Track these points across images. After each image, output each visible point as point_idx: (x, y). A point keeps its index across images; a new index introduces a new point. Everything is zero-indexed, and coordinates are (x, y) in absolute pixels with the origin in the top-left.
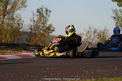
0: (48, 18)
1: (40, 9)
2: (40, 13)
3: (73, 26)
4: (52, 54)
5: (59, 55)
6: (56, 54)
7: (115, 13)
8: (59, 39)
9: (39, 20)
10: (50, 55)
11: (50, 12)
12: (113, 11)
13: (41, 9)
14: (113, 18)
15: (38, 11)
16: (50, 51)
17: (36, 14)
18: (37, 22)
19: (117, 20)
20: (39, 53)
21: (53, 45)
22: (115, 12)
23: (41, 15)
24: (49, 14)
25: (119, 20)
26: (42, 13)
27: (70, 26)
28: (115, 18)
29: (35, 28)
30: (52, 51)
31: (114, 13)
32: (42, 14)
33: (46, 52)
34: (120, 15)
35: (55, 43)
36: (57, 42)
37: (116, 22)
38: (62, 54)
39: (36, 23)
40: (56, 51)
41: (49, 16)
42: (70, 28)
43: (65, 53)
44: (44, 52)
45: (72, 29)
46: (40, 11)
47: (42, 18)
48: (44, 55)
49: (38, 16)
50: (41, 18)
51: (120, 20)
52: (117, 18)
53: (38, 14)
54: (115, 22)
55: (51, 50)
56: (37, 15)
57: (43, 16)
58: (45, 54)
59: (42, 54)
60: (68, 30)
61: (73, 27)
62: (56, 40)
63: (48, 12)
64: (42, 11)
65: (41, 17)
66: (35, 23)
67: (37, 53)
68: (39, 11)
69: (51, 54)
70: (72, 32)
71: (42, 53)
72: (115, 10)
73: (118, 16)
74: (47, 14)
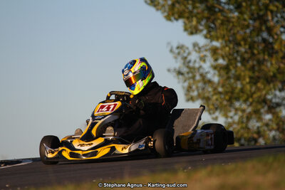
3: (143, 60)
4: (104, 151)
5: (126, 151)
6: (113, 149)
7: (179, 58)
8: (115, 105)
10: (95, 154)
12: (171, 51)
14: (175, 74)
16: (96, 143)
19: (189, 78)
20: (60, 153)
21: (100, 122)
22: (179, 53)
25: (194, 78)
27: (135, 62)
28: (180, 73)
30: (101, 140)
31: (176, 58)
33: (82, 145)
34: (195, 61)
35: (105, 116)
36: (109, 112)
37: (186, 84)
38: (134, 147)
40: (112, 142)
42: (137, 67)
43: (142, 143)
44: (76, 147)
45: (143, 68)
48: (77, 156)
51: (198, 77)
52: (188, 73)
54: (184, 88)
55: (97, 138)
58: (80, 152)
59: (72, 155)
60: (131, 75)
61: (143, 64)
62: (105, 109)
67: (53, 153)
69: (99, 150)
70: (144, 79)
71: (69, 151)
72: (178, 48)
73: (191, 65)
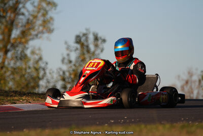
0: (99, 54)
1: (81, 35)
2: (82, 45)
9: (80, 59)
11: (104, 41)
13: (84, 35)
15: (78, 40)
17: (74, 47)
18: (77, 65)
23: (85, 48)
24: (101, 46)
26: (86, 44)
29: (72, 76)
32: (87, 46)
39: (75, 65)
41: (102, 50)
46: (83, 39)
47: (87, 56)
49: (78, 52)
50: (84, 54)
53: (78, 46)
56: (77, 49)
57: (88, 51)
63: (100, 42)
64: (87, 40)
65: (85, 52)
66: (71, 67)
68: (80, 41)
74: (96, 46)
